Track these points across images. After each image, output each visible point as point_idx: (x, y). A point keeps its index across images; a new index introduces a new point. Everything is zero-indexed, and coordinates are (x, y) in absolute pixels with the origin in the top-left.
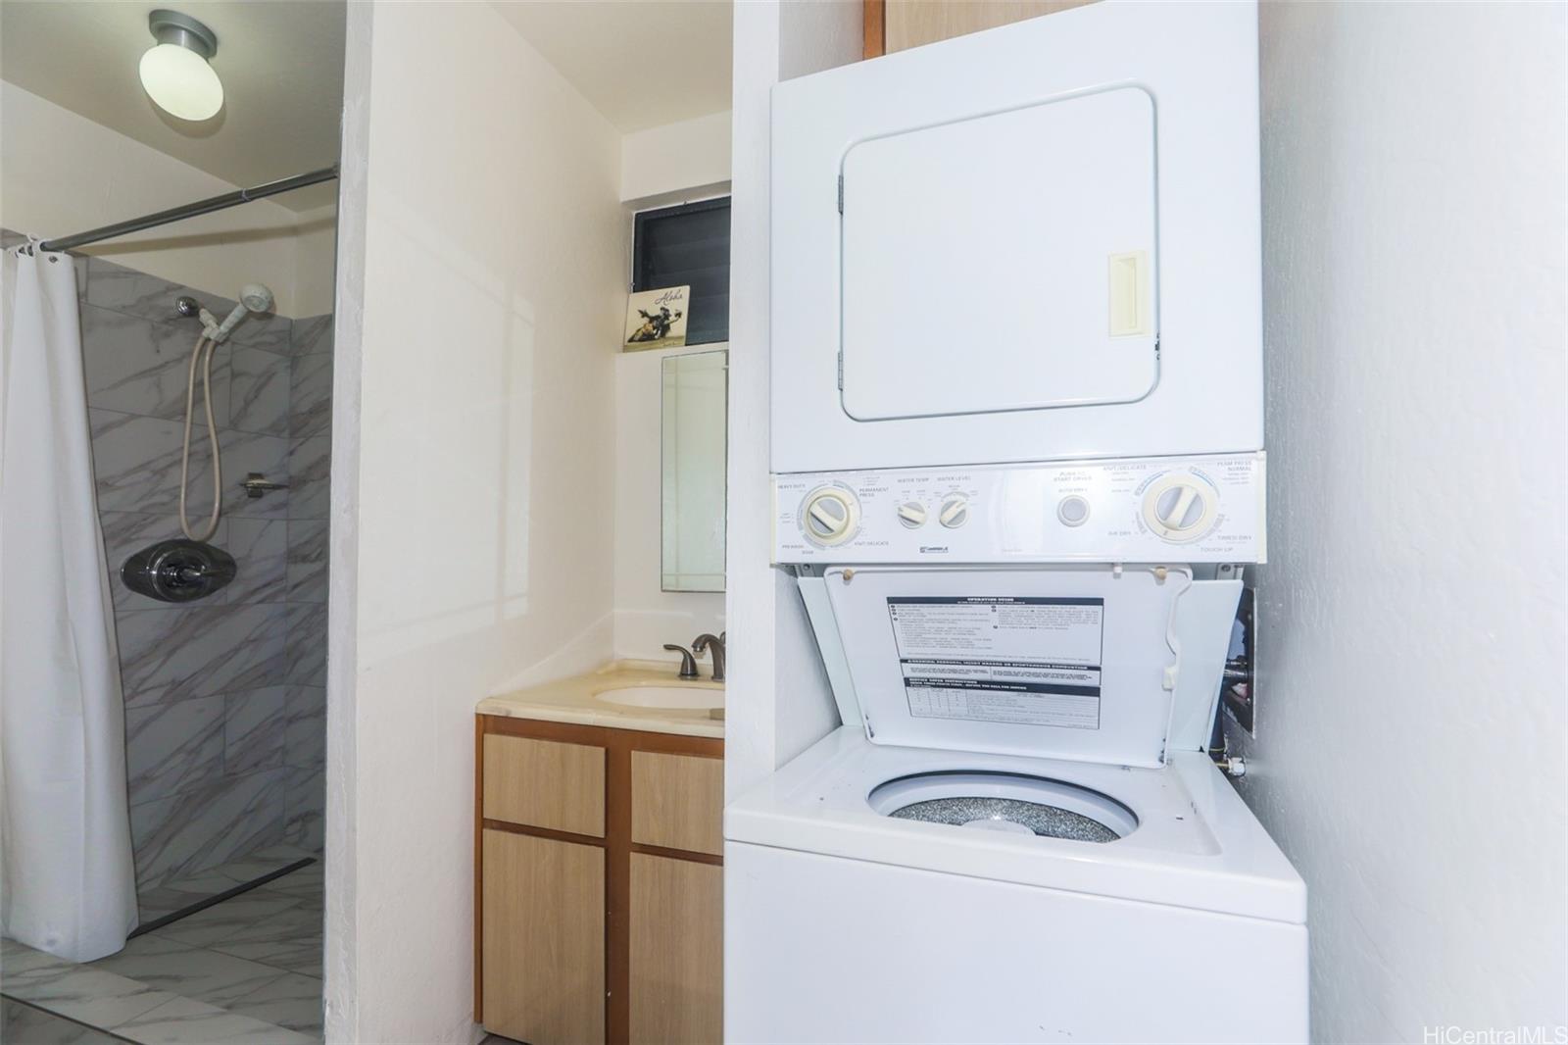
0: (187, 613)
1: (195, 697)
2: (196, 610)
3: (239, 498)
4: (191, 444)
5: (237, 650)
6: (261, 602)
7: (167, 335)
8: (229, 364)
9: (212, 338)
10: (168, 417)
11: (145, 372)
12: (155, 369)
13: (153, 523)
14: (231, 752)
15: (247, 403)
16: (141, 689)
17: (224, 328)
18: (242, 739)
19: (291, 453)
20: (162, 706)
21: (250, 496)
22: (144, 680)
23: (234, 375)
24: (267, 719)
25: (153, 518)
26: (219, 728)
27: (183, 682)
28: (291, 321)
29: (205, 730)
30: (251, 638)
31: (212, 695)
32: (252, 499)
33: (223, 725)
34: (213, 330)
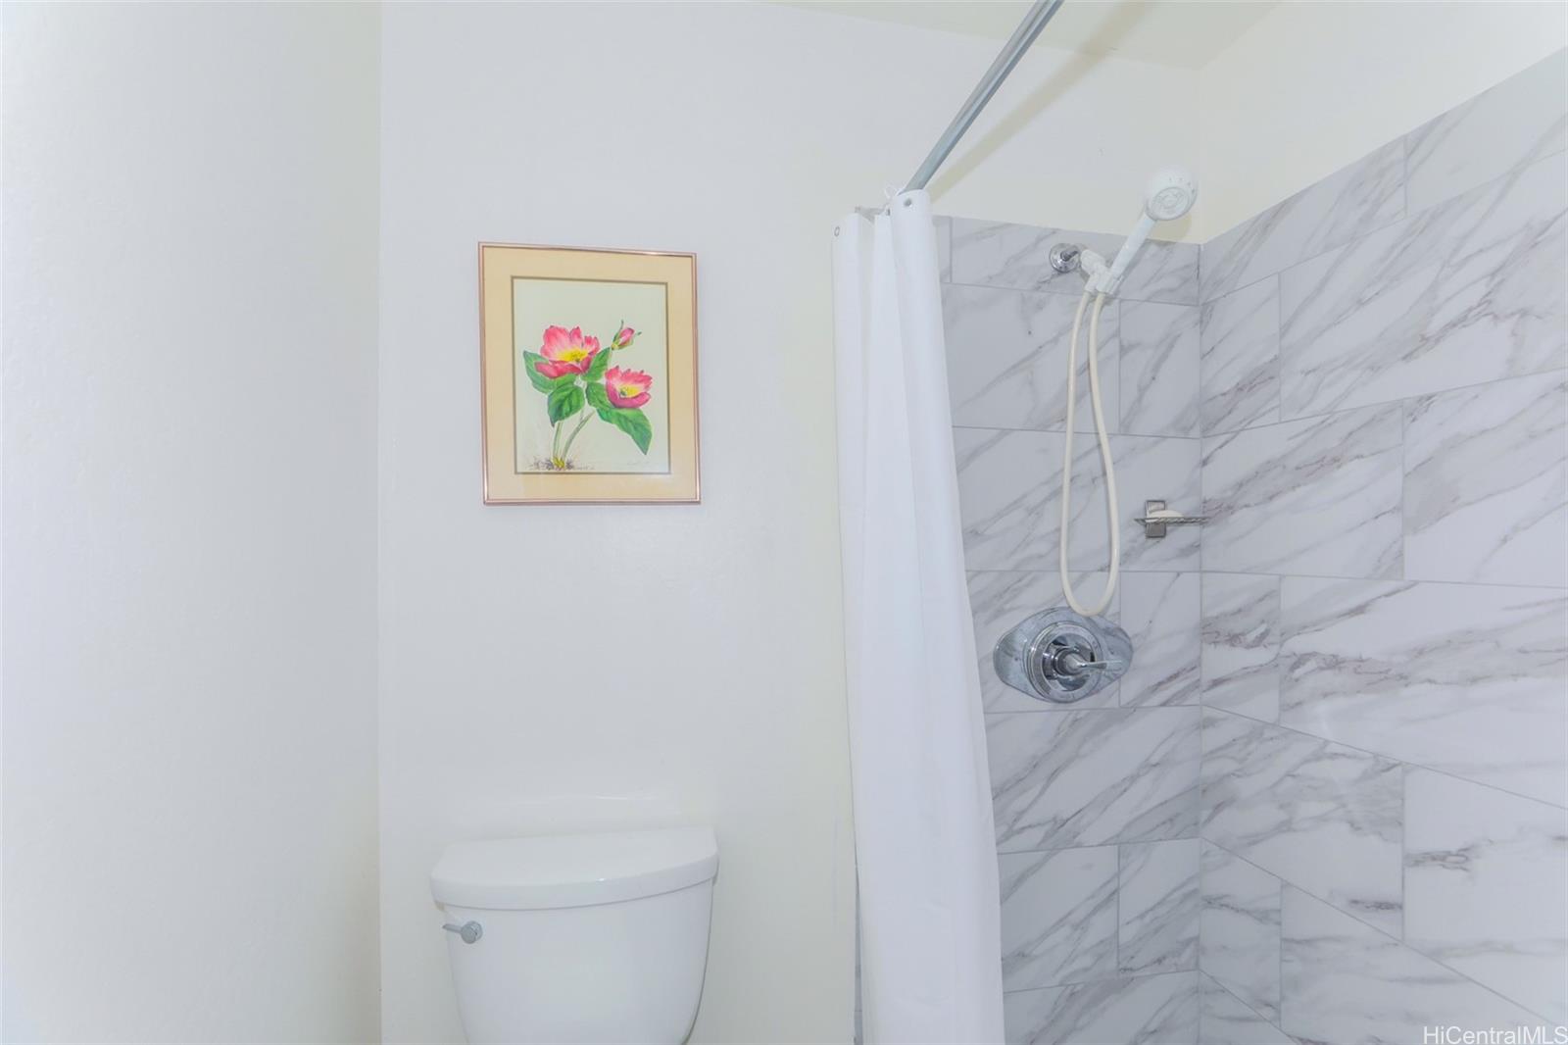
0: (1071, 717)
1: (1079, 846)
2: (1082, 714)
3: (1134, 541)
4: (1074, 462)
5: (1133, 779)
6: (1164, 704)
7: (1040, 307)
8: (1117, 334)
9: (1100, 289)
10: (1043, 427)
11: (1014, 367)
12: (1024, 360)
13: (1028, 585)
14: (1127, 935)
15: (1142, 390)
16: (1019, 825)
17: (1117, 268)
18: (1142, 916)
19: (1205, 463)
20: (1040, 855)
21: (1149, 537)
22: (1021, 813)
23: (1124, 350)
24: (1175, 890)
25: (1030, 577)
26: (1111, 897)
27: (1068, 820)
28: (1199, 245)
29: (1093, 897)
30: (1155, 759)
31: (1101, 845)
32: (1151, 541)
33: (1116, 892)
34: (1101, 277)
